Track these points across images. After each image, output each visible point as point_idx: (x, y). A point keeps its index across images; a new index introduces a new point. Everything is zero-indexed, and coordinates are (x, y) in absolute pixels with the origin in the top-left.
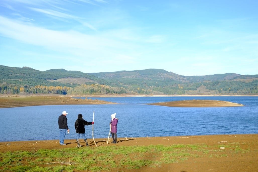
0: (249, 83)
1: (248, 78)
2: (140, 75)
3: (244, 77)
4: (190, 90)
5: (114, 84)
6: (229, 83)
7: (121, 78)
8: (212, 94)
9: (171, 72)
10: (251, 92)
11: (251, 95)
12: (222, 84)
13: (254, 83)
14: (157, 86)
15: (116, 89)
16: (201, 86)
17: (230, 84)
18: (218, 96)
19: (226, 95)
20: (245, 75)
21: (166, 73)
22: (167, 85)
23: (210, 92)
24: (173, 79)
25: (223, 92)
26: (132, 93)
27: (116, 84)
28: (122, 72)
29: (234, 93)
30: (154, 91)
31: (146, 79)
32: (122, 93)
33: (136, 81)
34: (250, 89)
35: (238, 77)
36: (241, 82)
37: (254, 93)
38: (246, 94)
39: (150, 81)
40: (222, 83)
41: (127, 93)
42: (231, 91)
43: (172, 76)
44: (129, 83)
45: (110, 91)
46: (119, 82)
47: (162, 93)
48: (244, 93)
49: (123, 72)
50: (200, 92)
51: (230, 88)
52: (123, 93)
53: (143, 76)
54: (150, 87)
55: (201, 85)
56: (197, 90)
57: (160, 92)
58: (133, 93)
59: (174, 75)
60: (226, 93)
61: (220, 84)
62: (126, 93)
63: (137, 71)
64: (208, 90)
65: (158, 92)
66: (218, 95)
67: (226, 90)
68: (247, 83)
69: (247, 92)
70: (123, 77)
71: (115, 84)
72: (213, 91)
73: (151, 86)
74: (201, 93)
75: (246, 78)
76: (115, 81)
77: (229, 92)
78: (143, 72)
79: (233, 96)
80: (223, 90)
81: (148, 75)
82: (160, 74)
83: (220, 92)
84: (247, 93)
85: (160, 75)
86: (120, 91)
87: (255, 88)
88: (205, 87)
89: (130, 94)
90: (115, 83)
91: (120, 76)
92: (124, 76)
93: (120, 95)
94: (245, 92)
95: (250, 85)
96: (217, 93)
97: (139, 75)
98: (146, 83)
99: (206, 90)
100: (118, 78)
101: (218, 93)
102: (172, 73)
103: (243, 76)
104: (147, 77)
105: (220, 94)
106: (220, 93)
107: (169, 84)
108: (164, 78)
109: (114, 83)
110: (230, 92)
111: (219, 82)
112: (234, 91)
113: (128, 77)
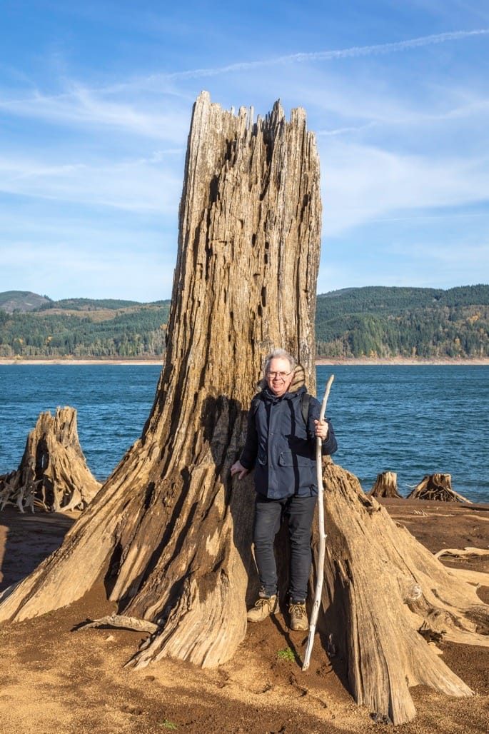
0: (106, 322)
6: (42, 320)
10: (118, 351)
11: (117, 359)
12: (20, 323)
13: (120, 323)
17: (44, 325)
18: (11, 362)
19: (37, 359)
20: (76, 299)
25: (27, 349)
29: (62, 355)
34: (112, 342)
35: (55, 305)
37: (125, 353)
38: (103, 357)
40: (20, 320)
42: (53, 346)
48: (97, 355)
51: (50, 338)
60: (36, 354)
61: (10, 323)
66: (11, 359)
67: (37, 343)
68: (98, 324)
69: (105, 350)
75: (81, 308)
77: (46, 351)
79: (63, 362)
80: (28, 342)
83: (18, 350)
84: (103, 354)
87: (129, 341)
94: (99, 351)
95: (109, 329)
96: (6, 355)
101: (11, 353)
103: (71, 302)
105: (19, 356)
106: (16, 353)
110: (50, 352)
112: (63, 348)
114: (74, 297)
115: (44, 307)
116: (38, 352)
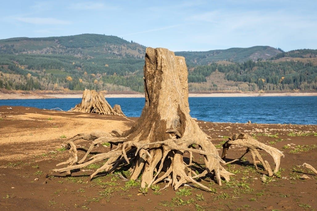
1: (308, 55)
2: (62, 49)
3: (298, 54)
4: (192, 82)
5: (4, 66)
6: (277, 66)
7: (17, 54)
8: (244, 90)
9: (133, 41)
12: (262, 68)
14: (108, 73)
15: (16, 79)
16: (214, 73)
17: (279, 68)
18: (257, 95)
20: (301, 50)
21: (124, 45)
22: (132, 70)
23: (237, 86)
24: (141, 57)
25: (267, 85)
26: (56, 90)
27: (9, 68)
28: (19, 40)
29: (292, 89)
30: (108, 85)
31: (79, 55)
32: (32, 90)
33: (58, 60)
35: (286, 55)
36: (303, 64)
39: (89, 61)
40: (262, 66)
41: (44, 89)
42: (286, 83)
43: (137, 50)
44: (42, 66)
45: (4, 83)
46: (15, 62)
47: (128, 89)
49: (21, 40)
50: (216, 87)
51: (283, 78)
52: (34, 89)
53: (71, 50)
54: (94, 75)
55: (214, 70)
56: (206, 81)
57: (121, 87)
58: (58, 90)
59: (141, 49)
60: (274, 89)
61: (256, 68)
62: (40, 89)
63: (57, 38)
64: (232, 82)
65: (118, 85)
66: (257, 93)
67: (274, 82)
70: (24, 53)
71: (6, 67)
72: (245, 85)
73: (95, 73)
74: (219, 88)
75: (305, 56)
76: (7, 61)
77: (280, 87)
78: (71, 41)
79: (292, 95)
80: (268, 81)
81: (83, 48)
82: (111, 46)
83: (261, 86)
85: (110, 49)
86: (26, 83)
88: (222, 75)
89: (51, 91)
90: (8, 64)
91: (14, 50)
92: (24, 51)
93: (29, 93)
96: (253, 90)
97: (60, 48)
98: (80, 67)
99: (228, 82)
100: (12, 53)
101: (257, 88)
102: (135, 44)
103: (298, 52)
104: (81, 53)
105: (262, 91)
106: (260, 89)
107: (137, 70)
108: (120, 55)
109: (3, 64)
110: (283, 87)
111: (254, 64)
112: (292, 85)
113: (34, 52)
114: (300, 49)
115: (278, 57)
116: (275, 88)
